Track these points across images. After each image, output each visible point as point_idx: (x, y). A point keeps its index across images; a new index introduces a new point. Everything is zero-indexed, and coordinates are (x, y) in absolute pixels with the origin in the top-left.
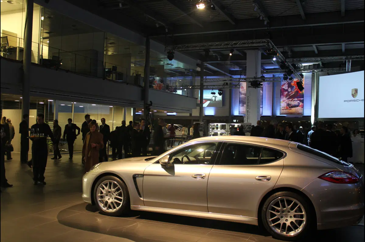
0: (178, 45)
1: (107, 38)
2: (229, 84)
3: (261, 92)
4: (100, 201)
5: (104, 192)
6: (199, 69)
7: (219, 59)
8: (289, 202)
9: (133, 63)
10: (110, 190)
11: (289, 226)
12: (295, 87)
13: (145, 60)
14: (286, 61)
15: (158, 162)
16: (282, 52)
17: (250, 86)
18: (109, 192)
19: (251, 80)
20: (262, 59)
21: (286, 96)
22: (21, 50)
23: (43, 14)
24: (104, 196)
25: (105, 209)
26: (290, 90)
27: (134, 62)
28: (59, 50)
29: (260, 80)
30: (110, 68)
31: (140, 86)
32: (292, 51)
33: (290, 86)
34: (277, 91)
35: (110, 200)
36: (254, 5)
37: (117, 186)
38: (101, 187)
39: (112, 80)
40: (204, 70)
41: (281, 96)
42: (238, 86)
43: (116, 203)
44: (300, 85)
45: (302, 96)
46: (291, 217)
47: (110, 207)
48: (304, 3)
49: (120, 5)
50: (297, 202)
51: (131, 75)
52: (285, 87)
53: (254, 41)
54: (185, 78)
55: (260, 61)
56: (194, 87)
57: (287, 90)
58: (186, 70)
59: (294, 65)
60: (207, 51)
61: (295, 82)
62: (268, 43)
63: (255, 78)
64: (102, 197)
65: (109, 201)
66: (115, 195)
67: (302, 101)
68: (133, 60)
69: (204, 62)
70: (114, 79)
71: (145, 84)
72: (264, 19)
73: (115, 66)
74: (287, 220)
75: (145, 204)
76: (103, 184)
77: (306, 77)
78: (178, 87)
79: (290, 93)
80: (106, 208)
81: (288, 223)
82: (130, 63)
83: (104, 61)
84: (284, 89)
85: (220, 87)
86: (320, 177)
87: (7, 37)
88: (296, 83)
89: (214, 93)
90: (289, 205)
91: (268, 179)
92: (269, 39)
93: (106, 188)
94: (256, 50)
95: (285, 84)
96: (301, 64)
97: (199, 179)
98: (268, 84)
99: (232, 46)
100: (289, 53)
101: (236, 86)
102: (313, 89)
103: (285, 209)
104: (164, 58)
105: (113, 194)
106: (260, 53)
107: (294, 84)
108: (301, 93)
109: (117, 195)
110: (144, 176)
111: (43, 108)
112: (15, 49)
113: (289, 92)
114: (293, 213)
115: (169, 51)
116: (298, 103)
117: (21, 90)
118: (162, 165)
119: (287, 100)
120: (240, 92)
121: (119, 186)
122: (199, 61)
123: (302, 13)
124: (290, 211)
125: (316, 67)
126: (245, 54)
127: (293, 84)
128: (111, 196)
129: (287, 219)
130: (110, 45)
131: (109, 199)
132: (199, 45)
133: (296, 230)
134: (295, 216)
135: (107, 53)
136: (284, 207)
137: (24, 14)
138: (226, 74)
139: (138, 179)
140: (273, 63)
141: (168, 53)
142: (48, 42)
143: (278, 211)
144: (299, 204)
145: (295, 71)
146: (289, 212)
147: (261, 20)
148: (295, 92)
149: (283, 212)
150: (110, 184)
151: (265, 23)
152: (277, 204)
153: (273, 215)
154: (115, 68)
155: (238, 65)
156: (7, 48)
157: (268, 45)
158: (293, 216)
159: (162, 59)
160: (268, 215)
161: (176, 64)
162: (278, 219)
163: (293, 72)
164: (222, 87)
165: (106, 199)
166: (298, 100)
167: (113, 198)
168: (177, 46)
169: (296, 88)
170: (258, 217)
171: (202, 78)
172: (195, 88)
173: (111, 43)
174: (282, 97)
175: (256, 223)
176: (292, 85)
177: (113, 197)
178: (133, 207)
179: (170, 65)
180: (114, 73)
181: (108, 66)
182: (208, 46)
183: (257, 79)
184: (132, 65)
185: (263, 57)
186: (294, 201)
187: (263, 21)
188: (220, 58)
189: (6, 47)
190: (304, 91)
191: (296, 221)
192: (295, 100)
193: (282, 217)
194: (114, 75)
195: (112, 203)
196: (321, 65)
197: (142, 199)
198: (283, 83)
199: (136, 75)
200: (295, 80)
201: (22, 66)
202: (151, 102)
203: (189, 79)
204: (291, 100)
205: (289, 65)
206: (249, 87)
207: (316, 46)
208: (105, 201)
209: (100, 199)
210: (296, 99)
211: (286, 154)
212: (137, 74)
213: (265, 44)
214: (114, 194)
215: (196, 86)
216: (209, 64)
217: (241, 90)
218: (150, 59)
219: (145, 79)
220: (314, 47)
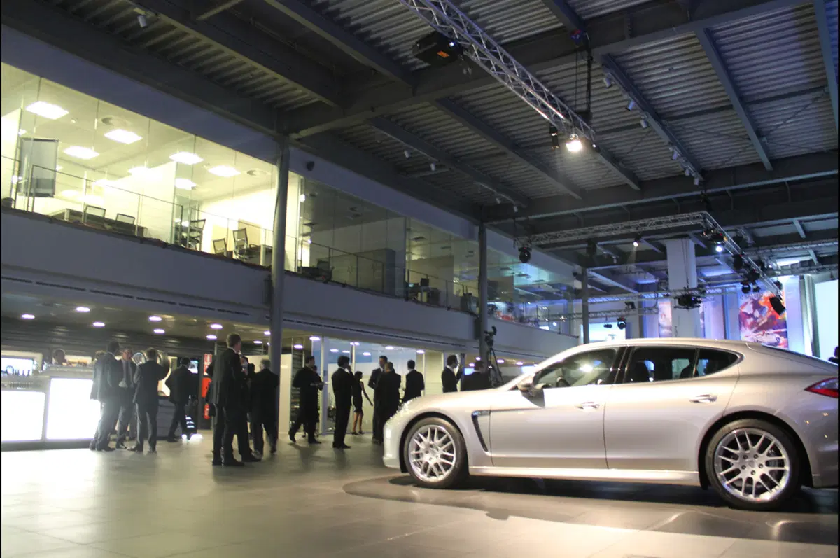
0: (537, 236)
1: (409, 230)
2: (636, 306)
3: (701, 321)
4: (415, 463)
5: (422, 446)
6: (578, 285)
7: (615, 261)
8: (755, 439)
9: (457, 276)
10: (432, 443)
11: (758, 483)
12: (767, 307)
13: (478, 268)
14: (743, 254)
15: (516, 388)
16: (734, 238)
17: (677, 304)
18: (431, 446)
19: (679, 294)
20: (697, 255)
21: (751, 326)
22: (268, 251)
23: (303, 191)
24: (422, 454)
25: (424, 477)
26: (757, 314)
27: (458, 274)
28: (330, 249)
29: (696, 292)
30: (416, 282)
31: (472, 313)
32: (754, 237)
33: (756, 305)
34: (733, 317)
35: (432, 459)
36: (671, 149)
37: (445, 434)
38: (416, 439)
39: (421, 303)
40: (589, 287)
41: (740, 327)
42: (655, 310)
43: (444, 464)
44: (776, 304)
45: (785, 325)
46: (760, 466)
47: (432, 474)
48: (765, 139)
49: (433, 167)
50: (771, 437)
51: (455, 293)
52: (748, 309)
53: (678, 217)
54: (554, 303)
55: (693, 260)
56: (569, 316)
57: (751, 316)
58: (553, 285)
59: (760, 263)
60: (592, 243)
61: (766, 298)
62: (704, 218)
63: (686, 289)
64: (418, 456)
65: (432, 464)
66: (441, 451)
67: (785, 335)
68: (456, 270)
69: (588, 270)
70: (425, 300)
71: (481, 310)
72: (693, 175)
73: (425, 277)
74: (753, 473)
75: (493, 461)
76: (421, 433)
77: (789, 289)
78: (541, 319)
79: (758, 320)
80: (426, 475)
81: (756, 478)
82: (452, 276)
83: (407, 268)
84: (745, 313)
85: (620, 313)
86: (809, 389)
87: (245, 229)
88: (768, 301)
89: (610, 326)
90: (754, 444)
91: (712, 400)
92: (705, 212)
93: (427, 440)
94: (684, 240)
95: (746, 303)
96: (776, 262)
97: (588, 410)
98: (714, 305)
99: (637, 228)
100: (749, 240)
101: (650, 309)
102: (804, 309)
103: (748, 452)
104: (514, 263)
105: (437, 450)
106: (691, 244)
107: (765, 303)
108: (780, 318)
109: (444, 451)
110: (492, 414)
111: (301, 356)
112: (257, 248)
113: (756, 319)
114: (764, 457)
115: (521, 247)
116: (777, 339)
117: (267, 317)
118: (522, 391)
119: (755, 334)
120: (659, 325)
121: (448, 434)
122: (578, 268)
123: (765, 160)
124: (758, 454)
125: (807, 266)
126: (664, 249)
127: (762, 302)
128: (434, 453)
129: (754, 469)
130: (414, 243)
131: (430, 459)
132: (576, 233)
133: (773, 490)
134: (768, 464)
135: (410, 258)
136: (746, 448)
137: (273, 192)
138: (630, 290)
139: (481, 420)
140: (719, 264)
141: (520, 250)
142: (310, 242)
143: (736, 457)
144: (774, 441)
145: (764, 276)
146: (756, 456)
147: (688, 177)
148: (769, 319)
149: (745, 457)
150: (433, 432)
151: (696, 182)
152: (733, 444)
153: (726, 465)
154: (425, 282)
155: (652, 270)
156: (245, 247)
157: (705, 222)
158: (764, 464)
159: (510, 266)
160: (718, 465)
161: (533, 274)
162: (737, 472)
163: (759, 274)
164: (624, 313)
165: (426, 458)
166: (775, 333)
167: (437, 457)
168: (535, 237)
169: (769, 310)
170: (700, 470)
171: (585, 301)
172: (573, 319)
173: (416, 239)
174: (743, 328)
175: (696, 482)
176: (762, 305)
177: (439, 454)
178: (474, 469)
179: (524, 277)
180: (424, 291)
181: (413, 279)
182: (594, 232)
183: (690, 292)
184: (456, 280)
185: (700, 252)
186: (764, 435)
187: (691, 178)
188: (617, 259)
189: (243, 246)
190: (785, 315)
191: (771, 472)
192: (768, 334)
193: (744, 467)
194: (425, 295)
195: (436, 465)
196: (816, 262)
197: (488, 453)
198: (742, 302)
199: (464, 294)
200: (767, 294)
201: (270, 276)
202: (494, 328)
203: (560, 304)
204: (761, 333)
205: (750, 262)
206: (676, 307)
207: (800, 222)
208: (424, 463)
209: (415, 460)
210: (772, 331)
211: (742, 356)
212: (465, 292)
213: (699, 222)
214: (439, 448)
215: (574, 314)
216: (597, 273)
217: (661, 320)
218: (488, 266)
219: (480, 304)
220: (796, 225)
